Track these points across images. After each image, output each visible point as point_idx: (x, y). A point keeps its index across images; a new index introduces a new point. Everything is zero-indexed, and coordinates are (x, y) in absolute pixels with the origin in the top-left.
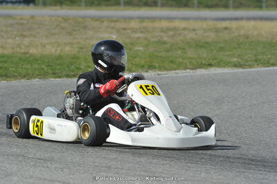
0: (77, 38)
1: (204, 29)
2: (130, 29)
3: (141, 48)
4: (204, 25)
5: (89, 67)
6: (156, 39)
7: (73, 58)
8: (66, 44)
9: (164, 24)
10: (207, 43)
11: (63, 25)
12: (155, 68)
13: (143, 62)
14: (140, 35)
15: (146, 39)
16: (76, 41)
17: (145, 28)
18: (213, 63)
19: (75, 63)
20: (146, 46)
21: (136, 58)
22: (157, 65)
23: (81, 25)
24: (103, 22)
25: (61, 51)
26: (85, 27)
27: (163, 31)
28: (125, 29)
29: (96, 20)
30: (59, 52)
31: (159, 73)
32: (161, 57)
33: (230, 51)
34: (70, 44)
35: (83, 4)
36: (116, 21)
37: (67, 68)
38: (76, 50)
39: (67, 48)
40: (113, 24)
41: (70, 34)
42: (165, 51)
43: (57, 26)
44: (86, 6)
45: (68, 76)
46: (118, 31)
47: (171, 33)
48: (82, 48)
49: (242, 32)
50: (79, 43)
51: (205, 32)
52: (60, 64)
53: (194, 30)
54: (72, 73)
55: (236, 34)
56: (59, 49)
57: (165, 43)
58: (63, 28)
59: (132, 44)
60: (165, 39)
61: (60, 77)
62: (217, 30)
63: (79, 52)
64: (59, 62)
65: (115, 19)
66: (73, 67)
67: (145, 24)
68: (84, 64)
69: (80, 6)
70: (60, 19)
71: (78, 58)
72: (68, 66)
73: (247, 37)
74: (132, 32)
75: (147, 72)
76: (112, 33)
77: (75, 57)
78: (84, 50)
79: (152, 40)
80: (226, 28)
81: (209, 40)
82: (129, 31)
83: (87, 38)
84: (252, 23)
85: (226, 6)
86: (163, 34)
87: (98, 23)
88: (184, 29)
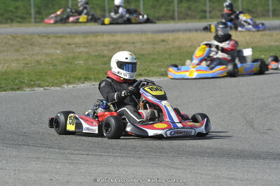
0: (24, 55)
1: (143, 42)
2: (75, 44)
3: (81, 62)
4: (143, 38)
5: (31, 80)
6: (97, 53)
7: (18, 74)
8: (13, 61)
9: (106, 38)
10: (143, 55)
11: (11, 42)
12: (91, 79)
13: (80, 75)
14: (83, 49)
15: (87, 53)
16: (22, 57)
17: (88, 43)
18: (143, 73)
19: (20, 77)
20: (86, 60)
21: (74, 71)
22: (93, 77)
23: (28, 42)
24: (50, 38)
25: (8, 67)
26: (31, 44)
27: (105, 45)
28: (69, 44)
29: (43, 37)
30: (5, 68)
31: (94, 83)
32: (97, 69)
33: (161, 62)
34: (17, 60)
35: (33, 20)
36: (62, 37)
37: (12, 83)
38: (22, 65)
39: (13, 65)
40: (58, 40)
41: (18, 51)
42: (102, 64)
43: (6, 43)
44: (36, 22)
45: (12, 89)
46: (63, 47)
47: (112, 47)
48: (28, 64)
49: (177, 44)
50: (25, 59)
51: (143, 45)
52: (5, 79)
53: (133, 43)
54: (17, 87)
55: (170, 46)
56: (6, 65)
57: (104, 56)
58: (12, 45)
59: (74, 58)
60: (106, 52)
61: (5, 91)
62: (154, 43)
63: (24, 67)
64: (4, 77)
65: (61, 35)
66: (17, 81)
67: (88, 39)
68: (27, 78)
69: (30, 22)
70: (9, 37)
71: (22, 73)
72: (12, 81)
73: (180, 48)
74: (76, 47)
75: (83, 83)
76: (56, 49)
77: (19, 73)
78: (29, 65)
79: (93, 54)
80: (163, 41)
81: (145, 52)
82: (73, 46)
83: (33, 54)
84: (188, 35)
85: (172, 18)
86: (104, 48)
87: (44, 39)
88: (125, 43)
